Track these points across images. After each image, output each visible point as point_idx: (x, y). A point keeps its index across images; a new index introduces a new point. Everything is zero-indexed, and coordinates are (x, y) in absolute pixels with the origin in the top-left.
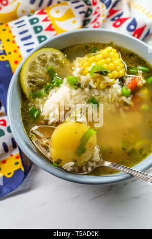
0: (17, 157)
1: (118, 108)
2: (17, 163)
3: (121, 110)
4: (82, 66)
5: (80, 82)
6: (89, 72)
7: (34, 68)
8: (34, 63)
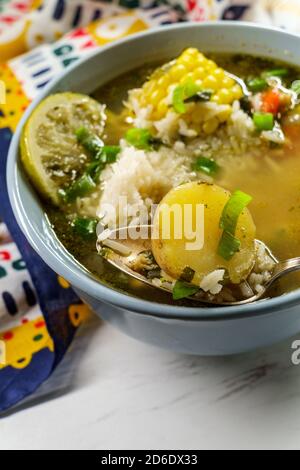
0: (38, 325)
1: (260, 159)
2: (38, 338)
3: (269, 160)
4: (149, 102)
5: (158, 136)
6: (170, 106)
7: (45, 138)
8: (43, 128)
